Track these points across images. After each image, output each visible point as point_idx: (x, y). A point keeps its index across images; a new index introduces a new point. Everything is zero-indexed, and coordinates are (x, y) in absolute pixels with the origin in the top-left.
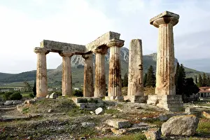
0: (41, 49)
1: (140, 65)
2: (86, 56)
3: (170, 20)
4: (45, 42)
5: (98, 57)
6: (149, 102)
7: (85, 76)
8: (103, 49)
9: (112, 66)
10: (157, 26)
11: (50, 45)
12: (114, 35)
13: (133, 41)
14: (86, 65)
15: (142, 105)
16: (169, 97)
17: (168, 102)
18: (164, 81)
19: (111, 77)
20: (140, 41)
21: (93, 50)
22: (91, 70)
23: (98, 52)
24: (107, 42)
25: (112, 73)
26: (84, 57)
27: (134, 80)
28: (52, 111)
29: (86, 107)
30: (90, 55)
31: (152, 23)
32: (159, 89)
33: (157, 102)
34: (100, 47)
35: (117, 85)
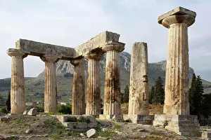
0: (16, 50)
1: (144, 76)
2: (76, 62)
3: (184, 18)
4: (22, 42)
5: (90, 63)
6: (155, 123)
7: (74, 88)
8: (98, 54)
9: (108, 76)
10: (167, 26)
11: (29, 46)
12: (112, 37)
13: (136, 45)
14: (75, 74)
15: (147, 127)
16: (180, 117)
17: (180, 124)
18: (174, 97)
19: (107, 90)
20: (145, 45)
21: (85, 55)
22: (81, 80)
23: (90, 58)
24: (103, 44)
25: (108, 85)
26: (73, 64)
27: (137, 95)
28: (31, 132)
29: (75, 127)
30: (81, 61)
31: (160, 22)
32: (168, 107)
33: (166, 123)
34: (93, 51)
35: (115, 100)
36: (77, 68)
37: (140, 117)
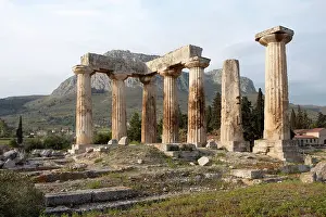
1: (238, 98)
2: (146, 79)
4: (91, 57)
5: (167, 81)
9: (192, 96)
10: (265, 44)
11: (98, 61)
12: (195, 51)
13: (227, 62)
16: (284, 142)
17: (284, 150)
18: (276, 121)
19: (192, 114)
20: (237, 62)
23: (167, 74)
24: (186, 60)
25: (193, 108)
26: (143, 82)
27: (230, 119)
28: (143, 162)
29: (179, 157)
30: (152, 79)
31: (258, 40)
32: (269, 132)
33: (268, 150)
35: (201, 125)
36: (148, 86)
37: (236, 144)
